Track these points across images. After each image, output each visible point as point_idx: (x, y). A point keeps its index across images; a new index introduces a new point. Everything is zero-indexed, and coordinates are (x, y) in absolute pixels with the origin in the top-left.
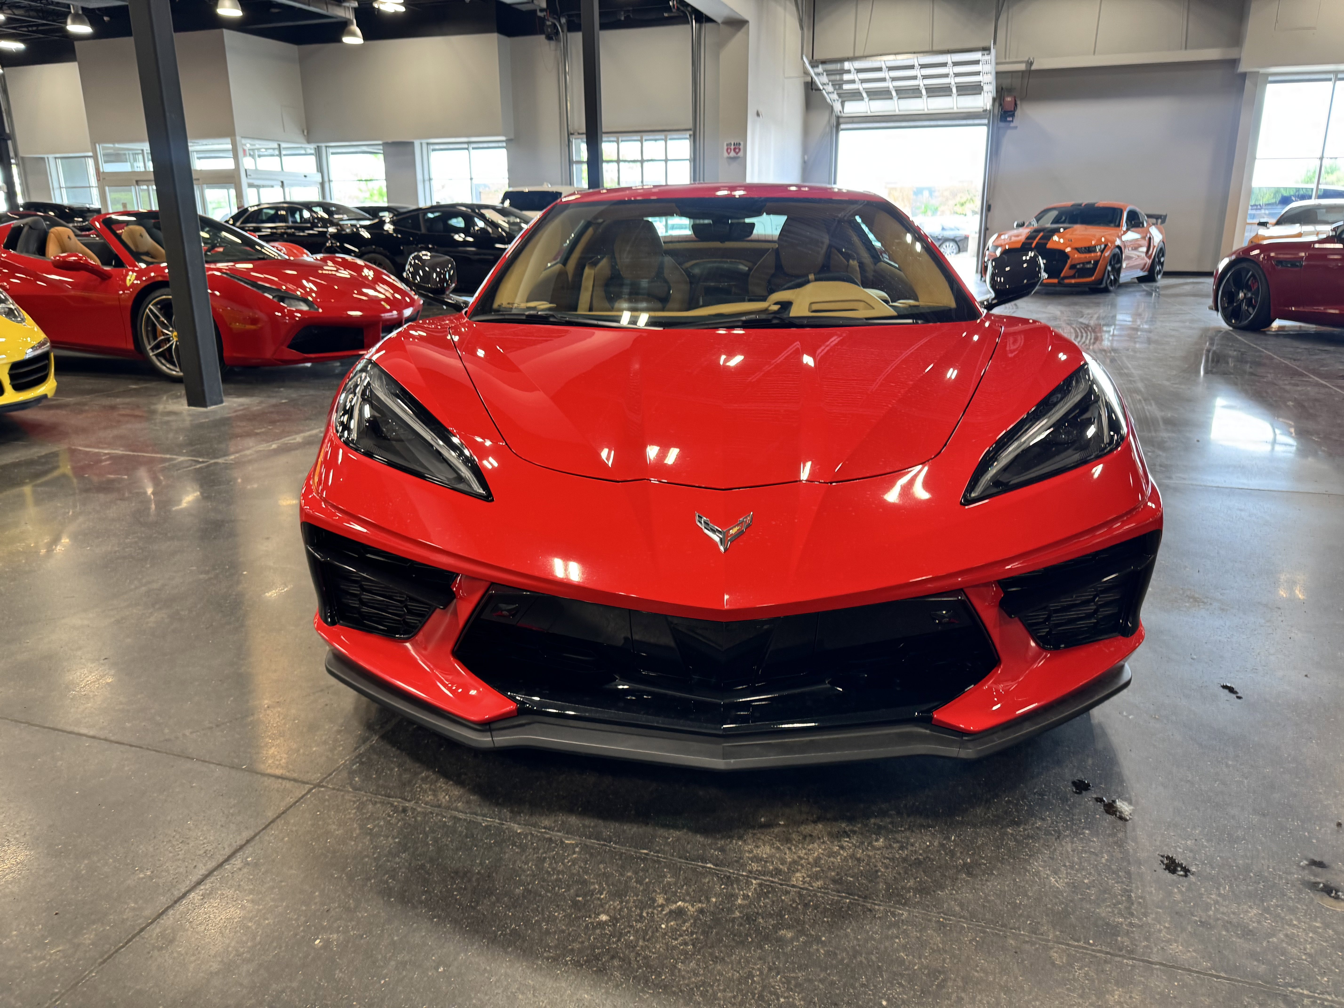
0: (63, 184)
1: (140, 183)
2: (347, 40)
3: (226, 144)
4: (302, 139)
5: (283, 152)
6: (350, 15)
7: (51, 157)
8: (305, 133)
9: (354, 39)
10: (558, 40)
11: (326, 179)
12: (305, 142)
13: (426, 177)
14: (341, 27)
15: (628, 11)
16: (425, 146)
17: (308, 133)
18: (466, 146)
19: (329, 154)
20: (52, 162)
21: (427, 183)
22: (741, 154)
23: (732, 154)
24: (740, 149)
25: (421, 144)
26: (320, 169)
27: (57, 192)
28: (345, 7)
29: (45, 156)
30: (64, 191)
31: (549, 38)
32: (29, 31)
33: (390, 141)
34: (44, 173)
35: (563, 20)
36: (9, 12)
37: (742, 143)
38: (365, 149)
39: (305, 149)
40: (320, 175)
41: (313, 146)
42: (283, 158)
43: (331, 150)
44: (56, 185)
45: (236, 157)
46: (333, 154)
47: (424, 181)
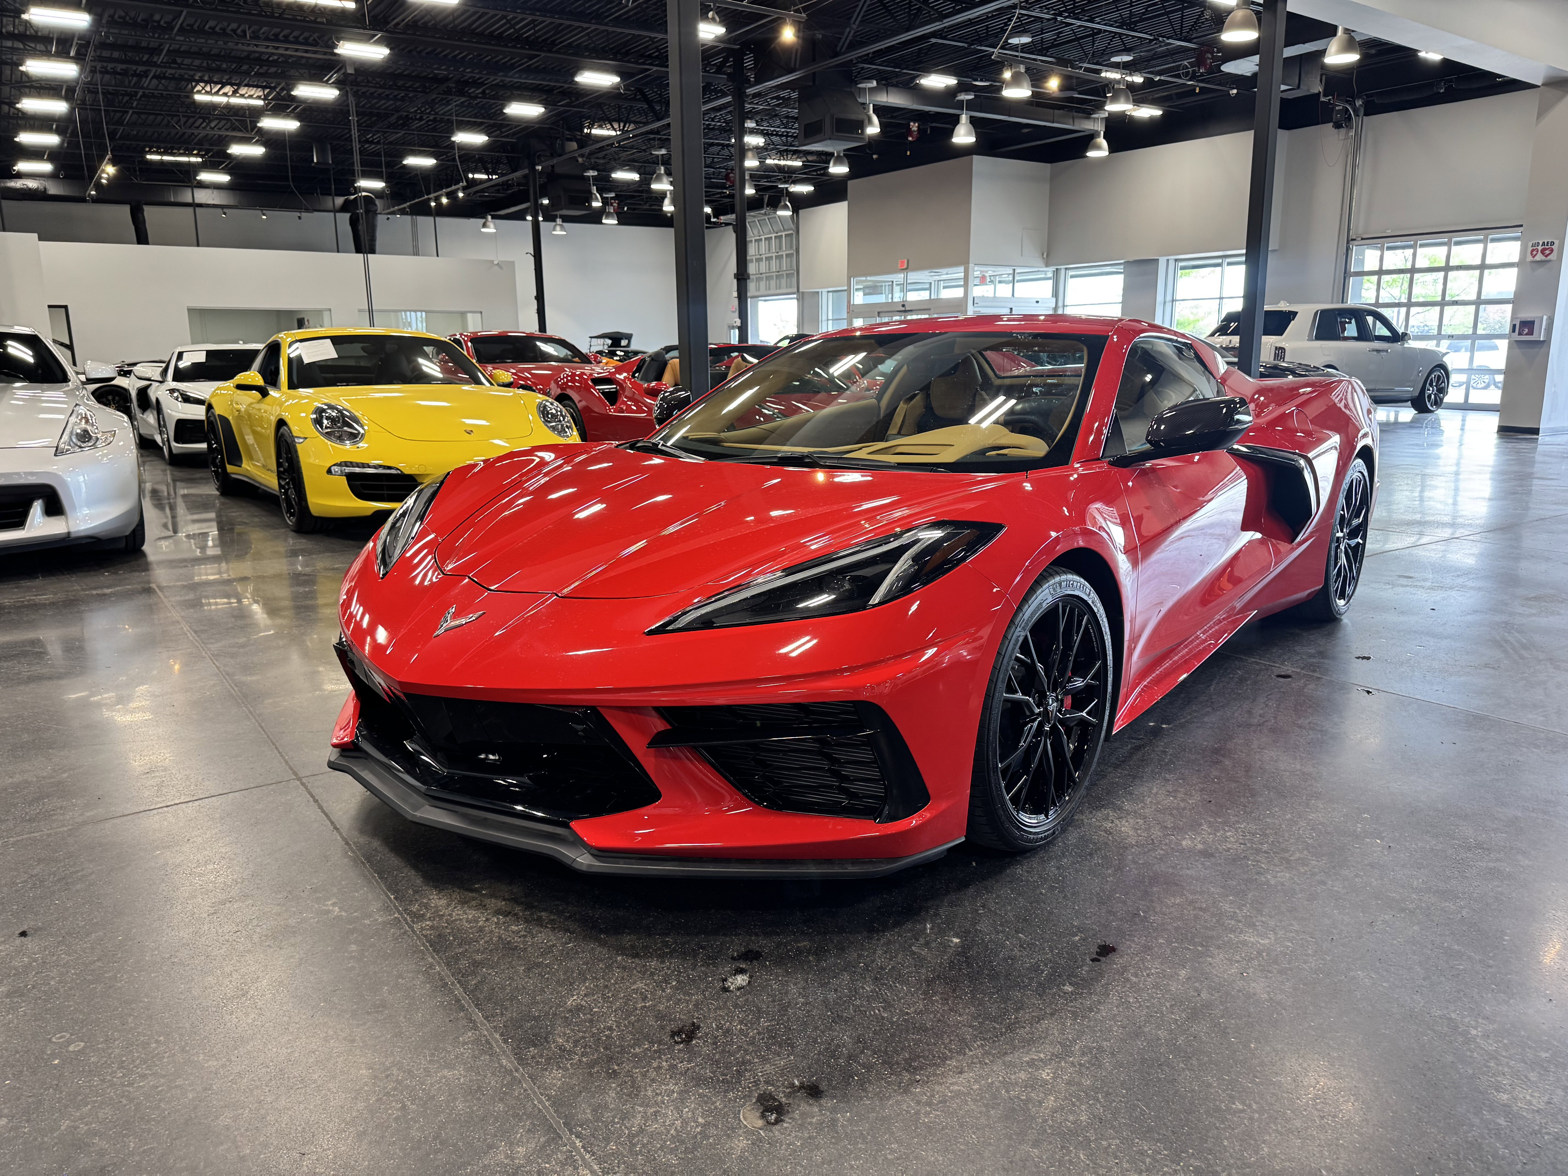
0: (830, 317)
1: (881, 314)
2: (1091, 154)
3: (958, 273)
4: (1040, 263)
5: (1017, 278)
6: (1100, 128)
7: (825, 290)
8: (1045, 256)
9: (1100, 151)
10: (1349, 127)
11: (1060, 304)
12: (1043, 265)
13: (1169, 298)
14: (1087, 141)
15: (1451, 81)
16: (1172, 264)
17: (1047, 255)
18: (1220, 261)
19: (1068, 277)
20: (825, 295)
21: (1169, 306)
22: (1553, 257)
23: (1540, 257)
24: (1552, 250)
25: (1168, 260)
26: (1056, 294)
27: (824, 324)
28: (1094, 118)
29: (820, 290)
30: (830, 322)
31: (1338, 126)
32: (818, 175)
33: (1131, 259)
34: (816, 307)
35: (1359, 103)
36: (804, 159)
37: (1556, 242)
38: (1108, 269)
39: (1045, 272)
40: (1054, 299)
41: (1053, 268)
42: (1016, 285)
43: (1071, 273)
44: (824, 318)
45: (966, 285)
46: (1072, 277)
47: (1165, 303)
